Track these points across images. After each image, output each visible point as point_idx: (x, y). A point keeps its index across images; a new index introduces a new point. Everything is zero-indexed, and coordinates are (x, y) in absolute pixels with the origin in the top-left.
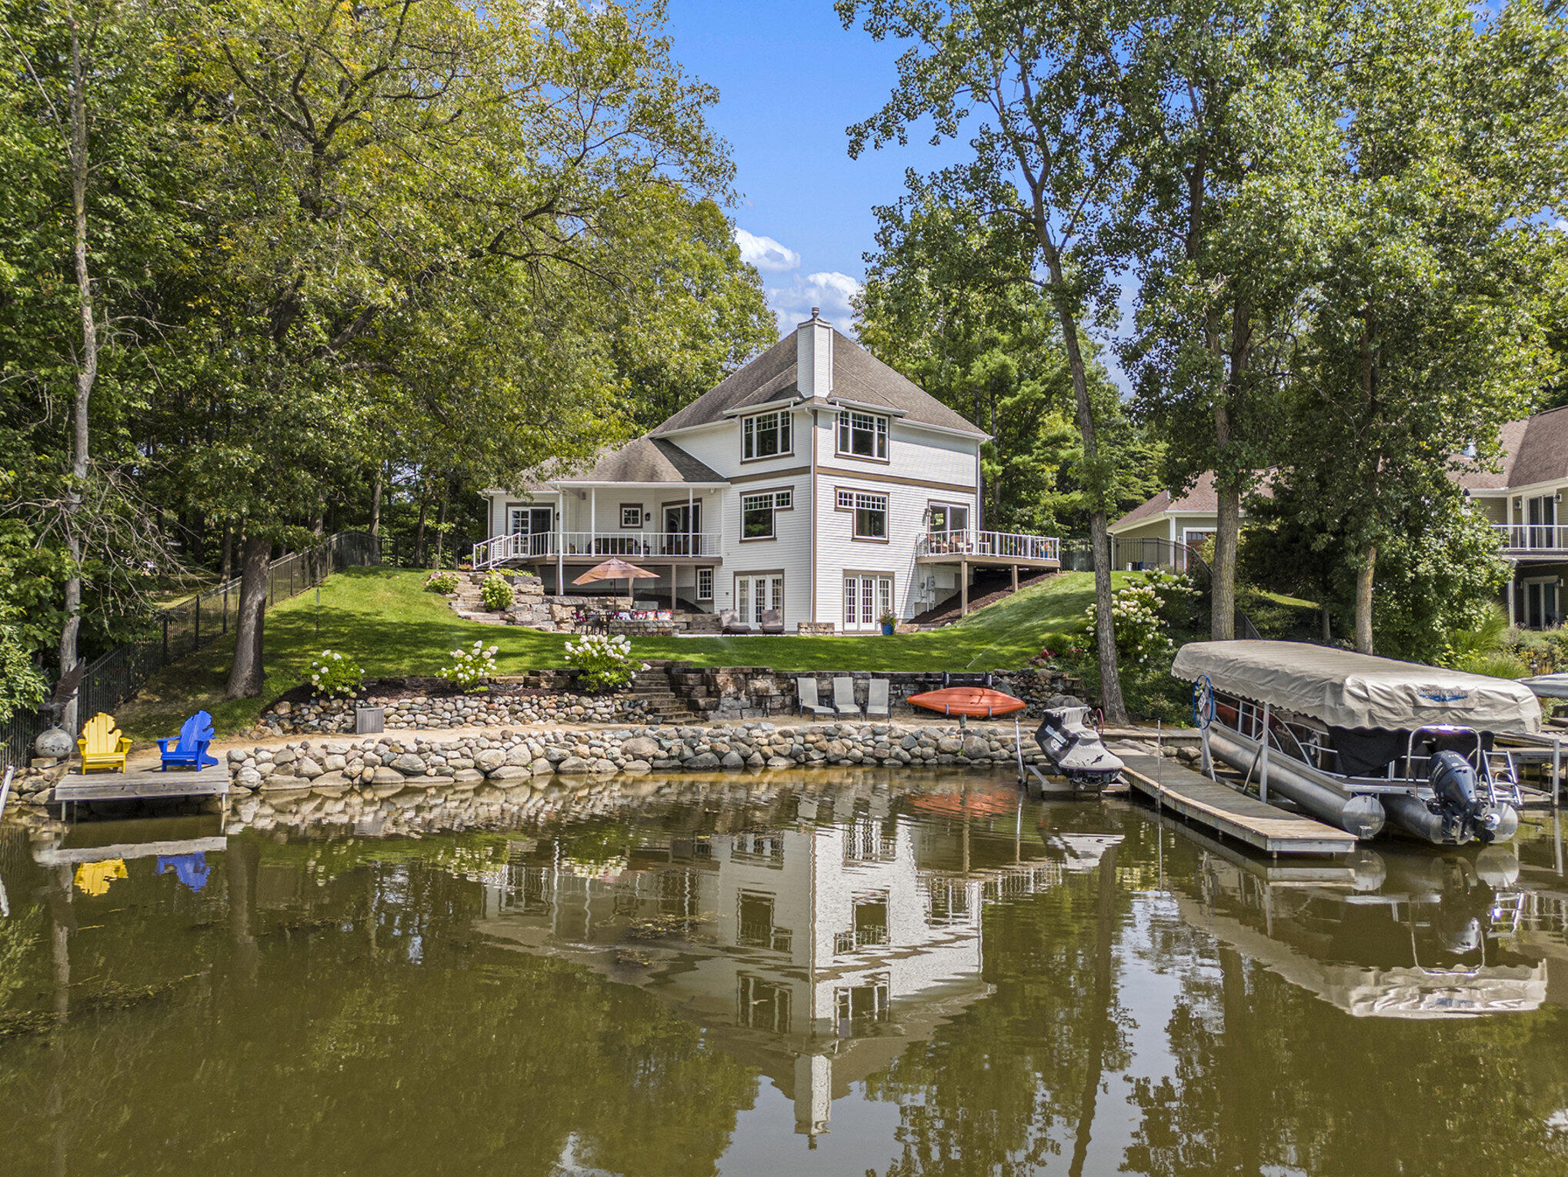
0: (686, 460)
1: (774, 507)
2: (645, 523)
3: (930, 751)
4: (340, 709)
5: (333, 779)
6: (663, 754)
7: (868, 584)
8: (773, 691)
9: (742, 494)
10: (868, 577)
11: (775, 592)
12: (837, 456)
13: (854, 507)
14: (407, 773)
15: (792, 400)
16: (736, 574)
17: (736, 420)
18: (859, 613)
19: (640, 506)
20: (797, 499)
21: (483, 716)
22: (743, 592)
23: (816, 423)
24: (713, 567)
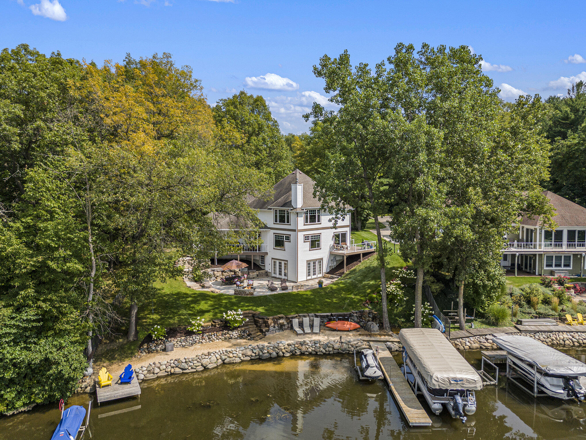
1: (285, 240)
3: (331, 349)
4: (161, 344)
5: (163, 373)
6: (254, 355)
7: (314, 263)
8: (285, 323)
9: (274, 233)
10: (314, 262)
11: (285, 267)
12: (304, 225)
13: (310, 240)
14: (183, 369)
15: (290, 208)
16: (272, 259)
17: (272, 210)
18: (312, 273)
20: (292, 238)
21: (201, 340)
22: (275, 265)
23: (297, 216)
24: (265, 255)
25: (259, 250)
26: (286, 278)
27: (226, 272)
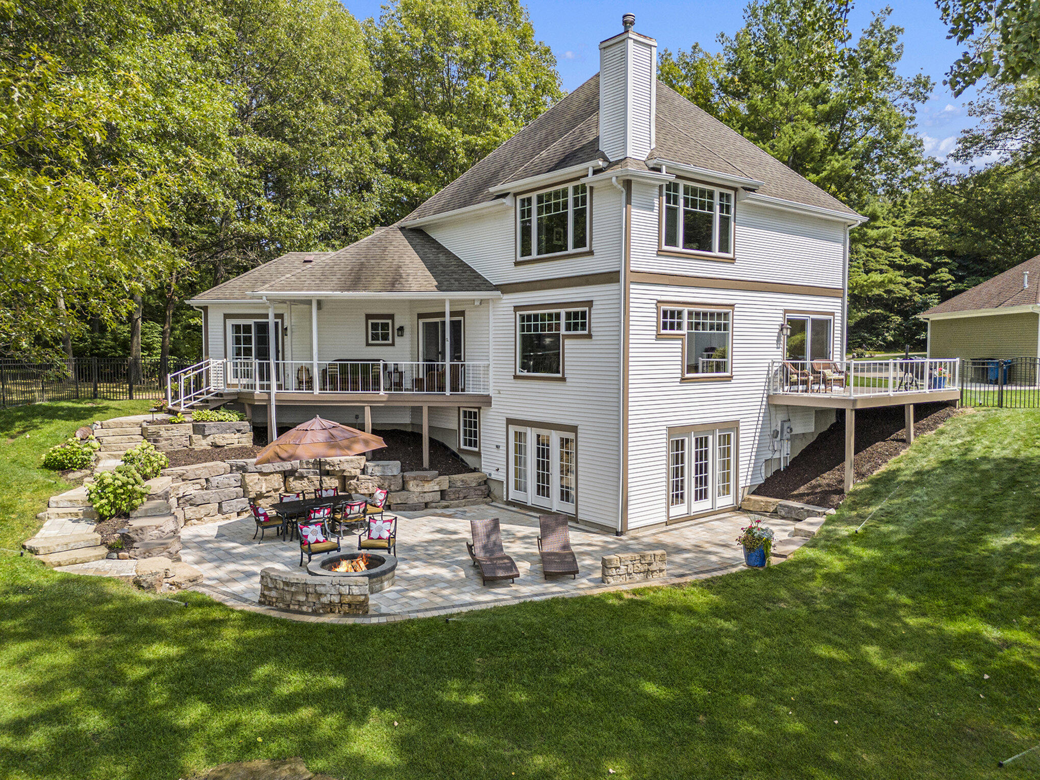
0: (442, 258)
1: (563, 331)
2: (397, 339)
7: (702, 442)
9: (517, 308)
10: (702, 436)
11: (566, 455)
12: (660, 253)
13: (685, 331)
15: (590, 165)
16: (510, 421)
17: (508, 201)
18: (690, 487)
19: (391, 317)
20: (598, 319)
22: (519, 449)
23: (628, 201)
24: (479, 408)
25: (454, 388)
26: (568, 508)
27: (302, 477)
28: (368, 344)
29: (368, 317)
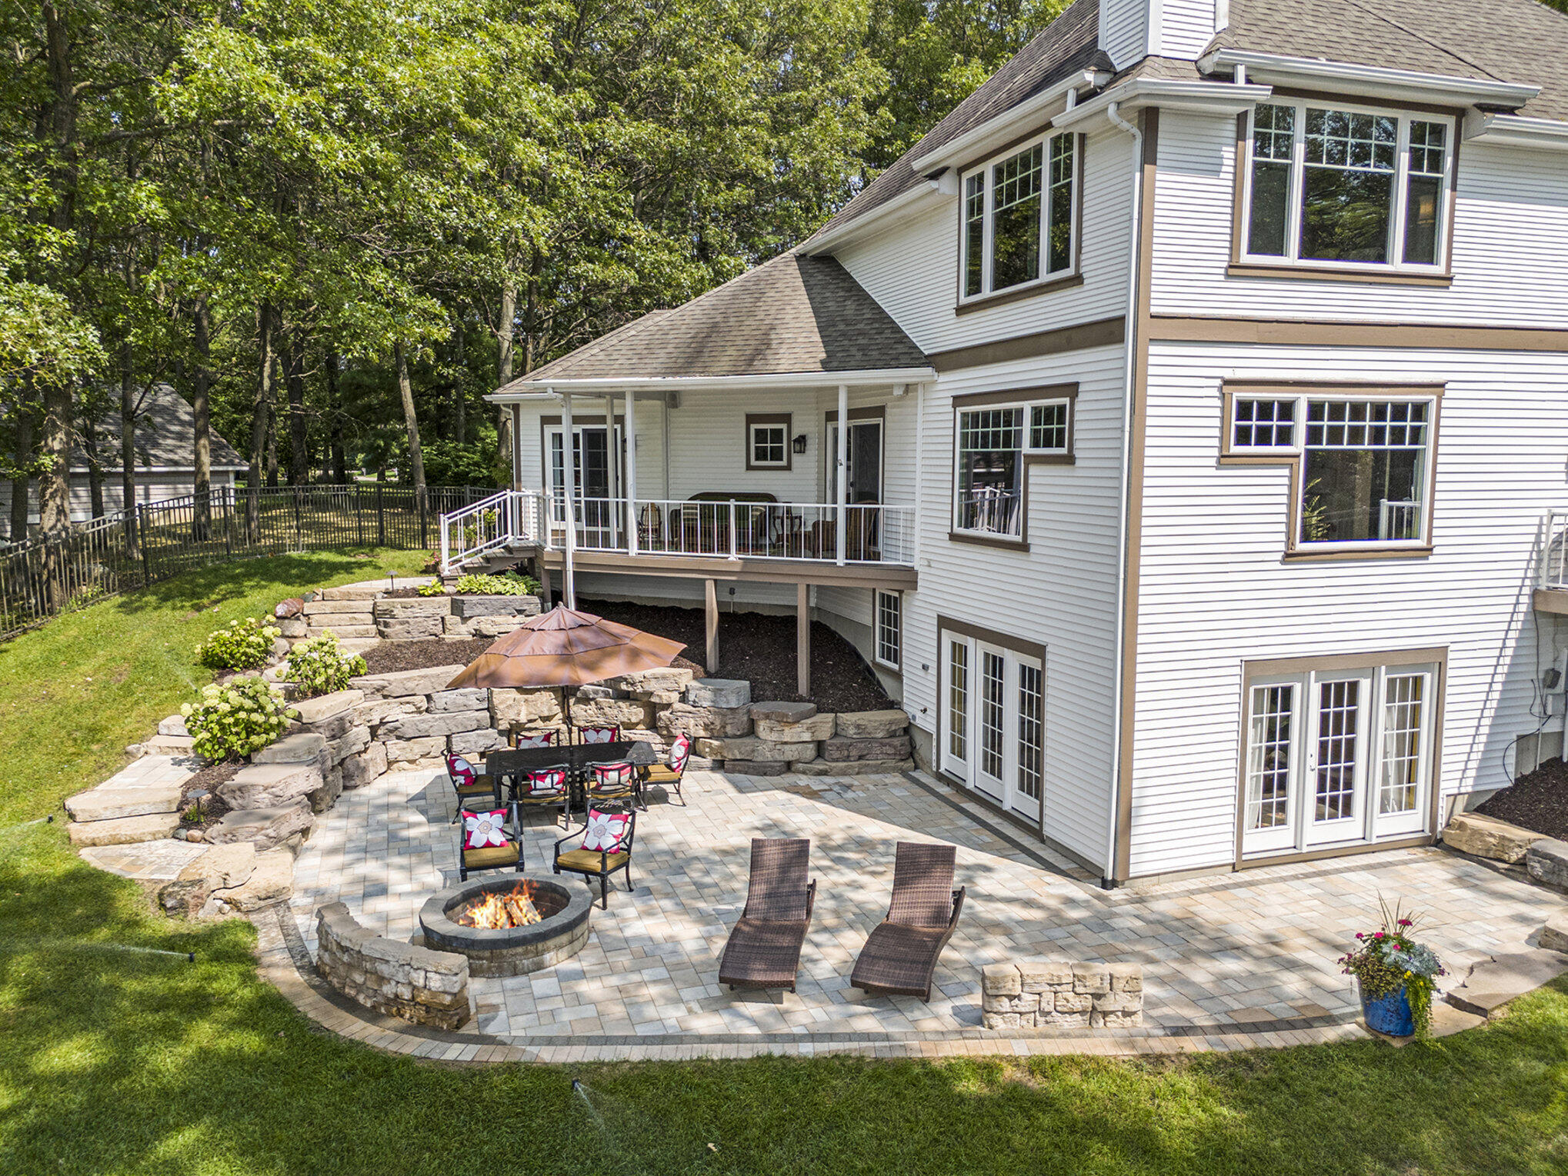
1: (1026, 448)
2: (795, 457)
7: (1340, 694)
9: (958, 400)
10: (1340, 680)
11: (1028, 702)
12: (1235, 271)
13: (1299, 445)
15: (1072, 85)
16: (944, 622)
17: (949, 183)
18: (1303, 791)
20: (1087, 425)
22: (960, 678)
23: (1149, 156)
24: (901, 592)
26: (1028, 806)
27: (586, 700)
28: (749, 468)
29: (751, 419)
